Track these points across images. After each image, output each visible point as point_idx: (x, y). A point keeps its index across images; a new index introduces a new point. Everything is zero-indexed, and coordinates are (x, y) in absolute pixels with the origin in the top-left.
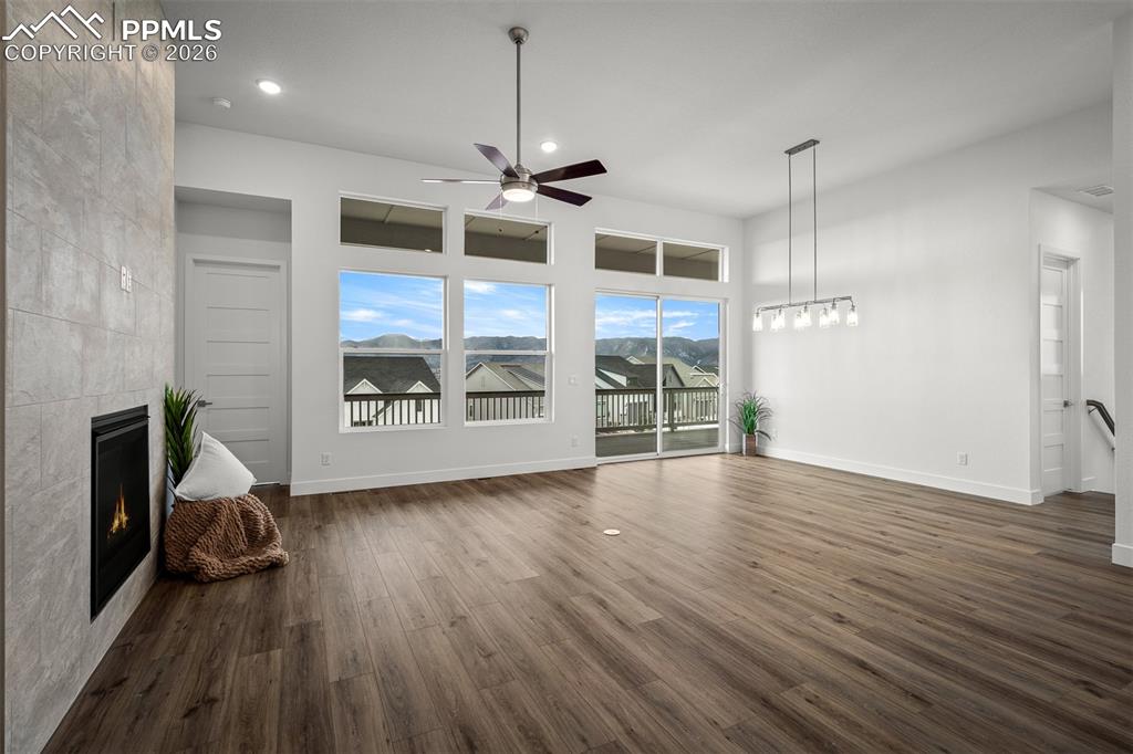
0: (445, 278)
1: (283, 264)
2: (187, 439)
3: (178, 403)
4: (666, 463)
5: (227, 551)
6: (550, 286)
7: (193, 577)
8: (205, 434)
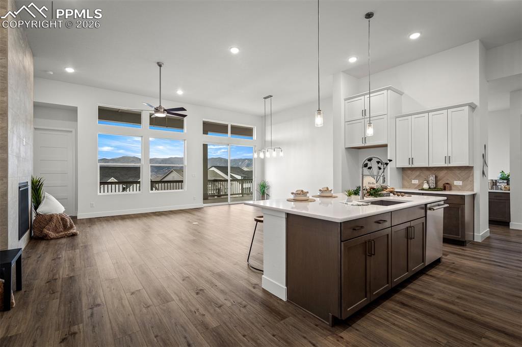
0: (142, 137)
1: (74, 131)
2: (40, 193)
3: (36, 182)
4: (231, 206)
5: (56, 230)
6: (185, 140)
7: (45, 238)
8: (46, 193)
